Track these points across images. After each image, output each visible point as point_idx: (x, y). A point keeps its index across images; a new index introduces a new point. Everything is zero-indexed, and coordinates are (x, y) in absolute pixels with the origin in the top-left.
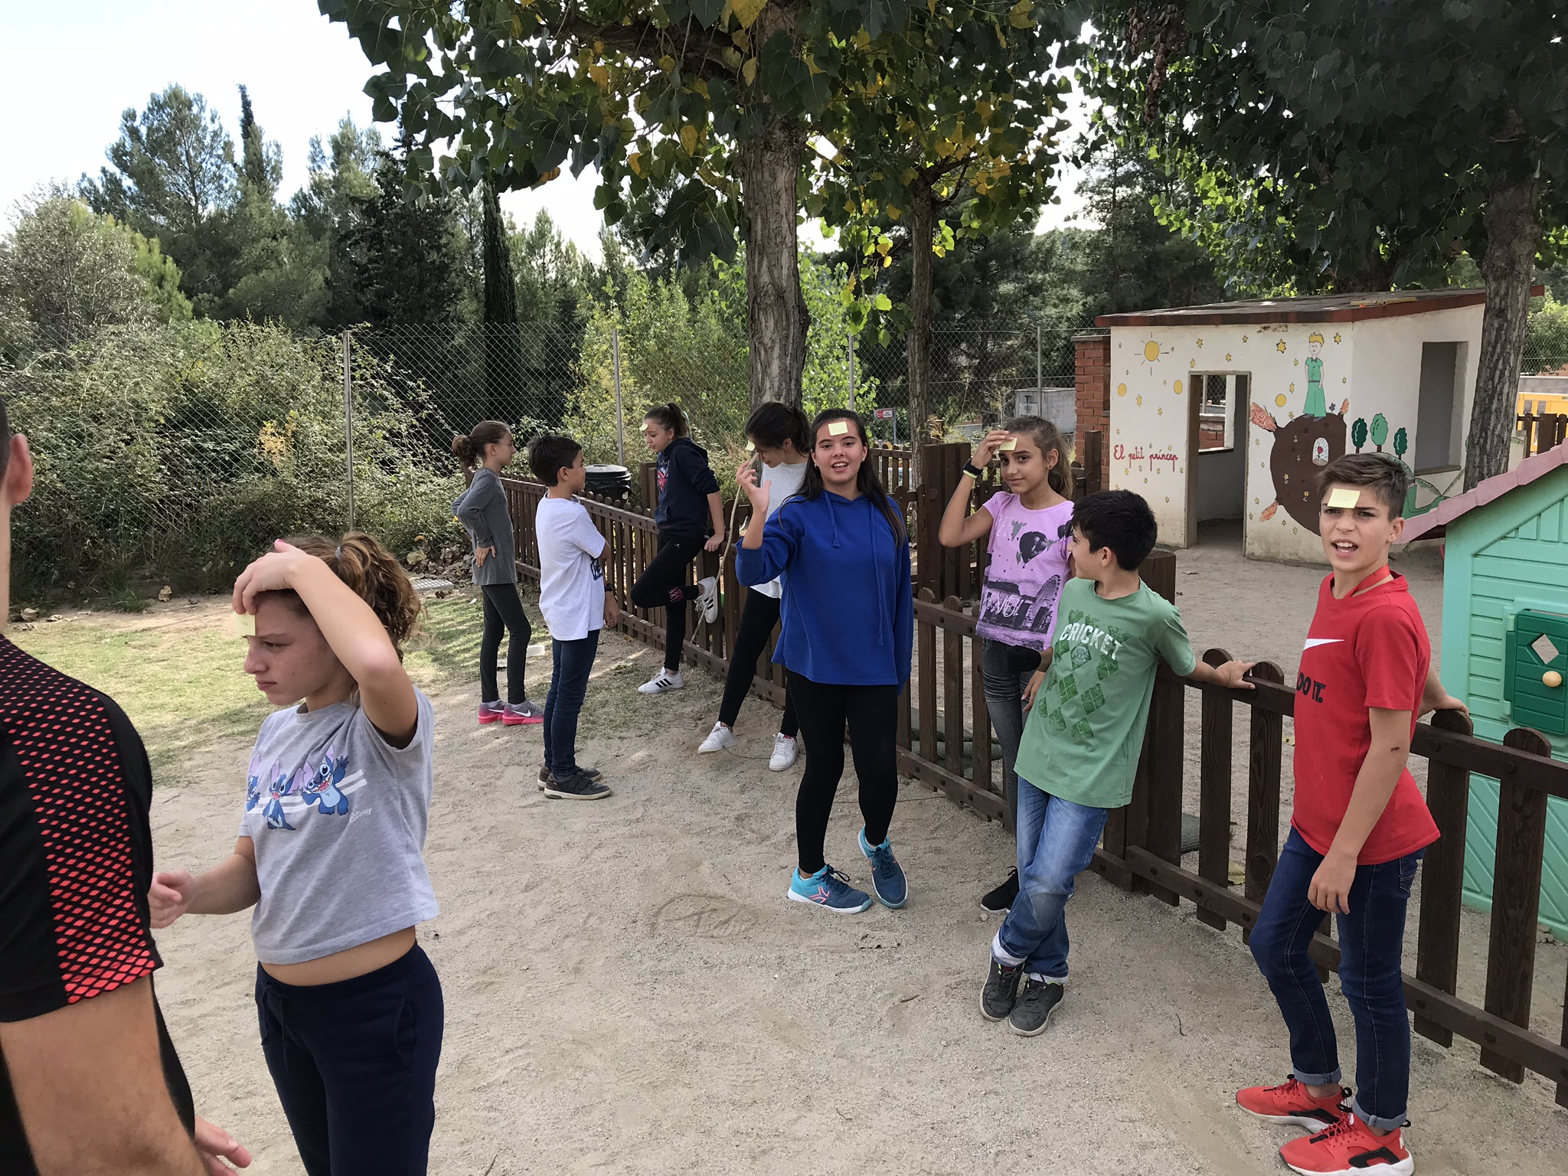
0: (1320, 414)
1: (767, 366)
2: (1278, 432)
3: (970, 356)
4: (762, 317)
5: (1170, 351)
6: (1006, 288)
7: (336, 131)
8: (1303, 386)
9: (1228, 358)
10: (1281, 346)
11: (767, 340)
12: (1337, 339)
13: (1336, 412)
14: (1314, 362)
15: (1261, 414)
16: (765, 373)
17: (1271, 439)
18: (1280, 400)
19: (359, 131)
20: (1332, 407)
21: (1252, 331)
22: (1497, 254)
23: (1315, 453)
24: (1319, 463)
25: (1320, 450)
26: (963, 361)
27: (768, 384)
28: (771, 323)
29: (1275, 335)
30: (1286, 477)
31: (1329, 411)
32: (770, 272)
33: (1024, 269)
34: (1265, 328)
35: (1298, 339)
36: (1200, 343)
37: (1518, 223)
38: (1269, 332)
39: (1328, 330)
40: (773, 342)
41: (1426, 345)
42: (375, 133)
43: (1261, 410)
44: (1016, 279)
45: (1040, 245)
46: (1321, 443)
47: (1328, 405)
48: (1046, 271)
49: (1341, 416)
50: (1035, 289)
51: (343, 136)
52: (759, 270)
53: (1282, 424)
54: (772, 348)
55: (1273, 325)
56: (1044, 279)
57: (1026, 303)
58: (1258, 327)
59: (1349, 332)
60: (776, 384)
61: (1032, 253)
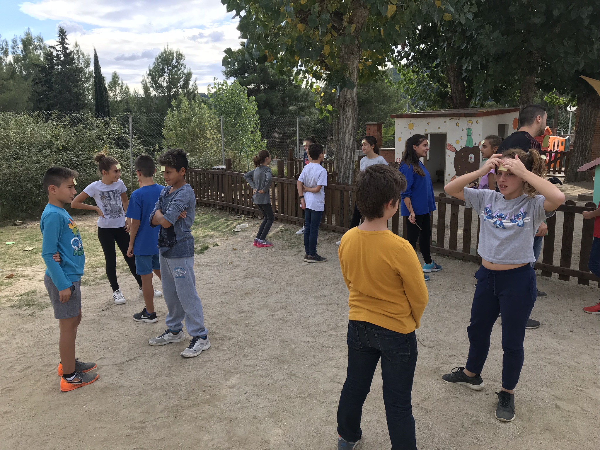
0: (471, 146)
1: (347, 125)
2: (456, 152)
3: (279, 134)
4: (347, 109)
5: (417, 126)
6: (291, 108)
7: (23, 37)
8: (465, 137)
9: (439, 128)
10: (458, 124)
11: (348, 116)
12: (477, 122)
13: (477, 145)
14: (469, 130)
15: (451, 147)
16: (347, 127)
17: (453, 155)
18: (457, 142)
19: (33, 37)
20: (475, 144)
21: (447, 120)
22: (524, 96)
23: (469, 159)
24: (471, 162)
25: (471, 158)
26: (276, 135)
27: (348, 131)
28: (350, 111)
29: (455, 121)
30: (459, 167)
31: (474, 145)
32: (351, 94)
33: (298, 101)
34: (452, 119)
35: (464, 123)
36: (429, 123)
37: (530, 87)
38: (454, 120)
39: (474, 119)
40: (351, 117)
41: (499, 124)
42: (40, 38)
43: (451, 145)
44: (295, 105)
45: (304, 92)
46: (472, 155)
47: (474, 143)
48: (306, 102)
49: (478, 147)
50: (302, 109)
51: (27, 39)
52: (347, 93)
53: (458, 149)
54: (350, 119)
55: (455, 118)
56: (305, 105)
57: (299, 114)
58: (450, 118)
59: (481, 120)
60: (350, 131)
61: (301, 95)
